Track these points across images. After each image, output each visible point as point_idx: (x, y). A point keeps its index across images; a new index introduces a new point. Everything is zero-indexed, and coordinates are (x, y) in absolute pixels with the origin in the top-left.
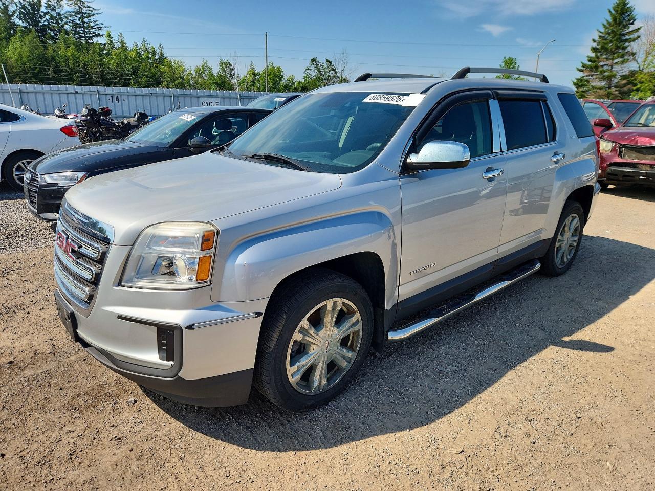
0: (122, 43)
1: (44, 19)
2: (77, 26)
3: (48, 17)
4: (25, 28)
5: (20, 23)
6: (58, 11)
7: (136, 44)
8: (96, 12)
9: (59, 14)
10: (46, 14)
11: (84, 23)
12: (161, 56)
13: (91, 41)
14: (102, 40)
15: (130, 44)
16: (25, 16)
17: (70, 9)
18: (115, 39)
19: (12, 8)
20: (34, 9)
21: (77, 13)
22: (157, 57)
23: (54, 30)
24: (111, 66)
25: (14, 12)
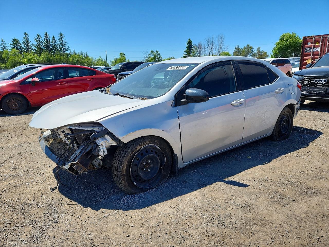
0: (75, 52)
1: (51, 47)
2: (61, 48)
3: (52, 46)
4: (45, 50)
5: (44, 48)
6: (55, 44)
7: (79, 53)
8: (67, 43)
9: (56, 45)
10: (51, 45)
11: (63, 47)
12: (87, 55)
13: (65, 52)
14: (68, 52)
15: (77, 53)
16: (45, 46)
17: (58, 43)
18: (72, 51)
19: (41, 44)
20: (48, 44)
21: (61, 44)
22: (85, 56)
23: (54, 50)
24: (70, 60)
25: (42, 45)
